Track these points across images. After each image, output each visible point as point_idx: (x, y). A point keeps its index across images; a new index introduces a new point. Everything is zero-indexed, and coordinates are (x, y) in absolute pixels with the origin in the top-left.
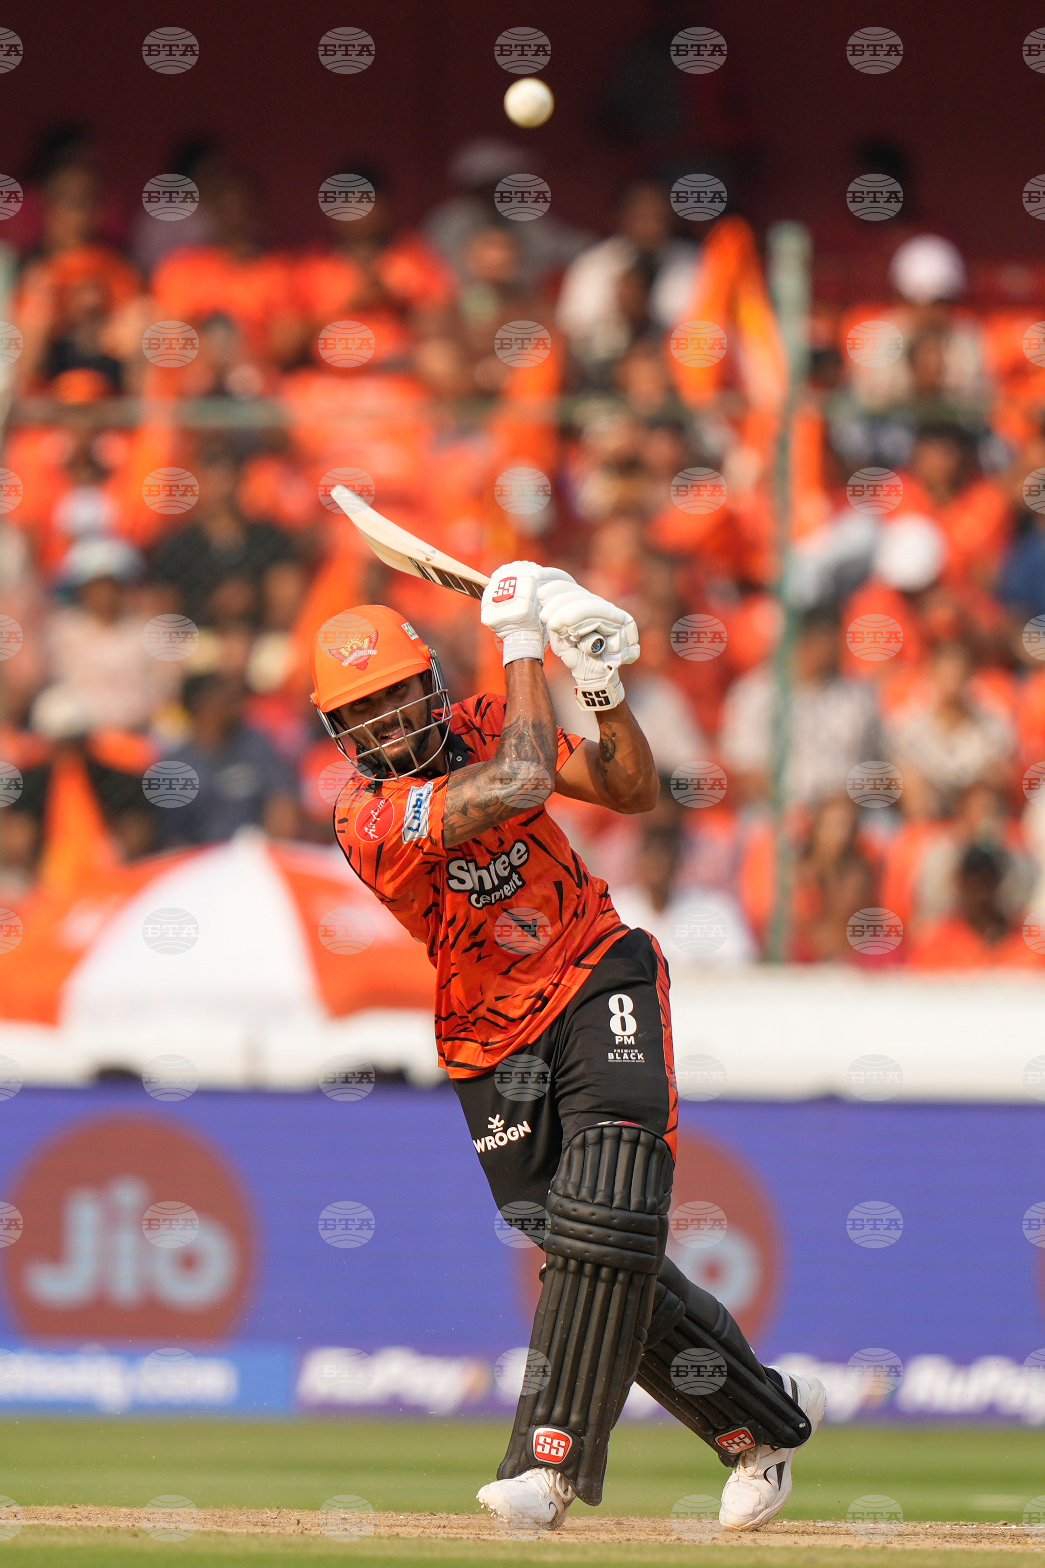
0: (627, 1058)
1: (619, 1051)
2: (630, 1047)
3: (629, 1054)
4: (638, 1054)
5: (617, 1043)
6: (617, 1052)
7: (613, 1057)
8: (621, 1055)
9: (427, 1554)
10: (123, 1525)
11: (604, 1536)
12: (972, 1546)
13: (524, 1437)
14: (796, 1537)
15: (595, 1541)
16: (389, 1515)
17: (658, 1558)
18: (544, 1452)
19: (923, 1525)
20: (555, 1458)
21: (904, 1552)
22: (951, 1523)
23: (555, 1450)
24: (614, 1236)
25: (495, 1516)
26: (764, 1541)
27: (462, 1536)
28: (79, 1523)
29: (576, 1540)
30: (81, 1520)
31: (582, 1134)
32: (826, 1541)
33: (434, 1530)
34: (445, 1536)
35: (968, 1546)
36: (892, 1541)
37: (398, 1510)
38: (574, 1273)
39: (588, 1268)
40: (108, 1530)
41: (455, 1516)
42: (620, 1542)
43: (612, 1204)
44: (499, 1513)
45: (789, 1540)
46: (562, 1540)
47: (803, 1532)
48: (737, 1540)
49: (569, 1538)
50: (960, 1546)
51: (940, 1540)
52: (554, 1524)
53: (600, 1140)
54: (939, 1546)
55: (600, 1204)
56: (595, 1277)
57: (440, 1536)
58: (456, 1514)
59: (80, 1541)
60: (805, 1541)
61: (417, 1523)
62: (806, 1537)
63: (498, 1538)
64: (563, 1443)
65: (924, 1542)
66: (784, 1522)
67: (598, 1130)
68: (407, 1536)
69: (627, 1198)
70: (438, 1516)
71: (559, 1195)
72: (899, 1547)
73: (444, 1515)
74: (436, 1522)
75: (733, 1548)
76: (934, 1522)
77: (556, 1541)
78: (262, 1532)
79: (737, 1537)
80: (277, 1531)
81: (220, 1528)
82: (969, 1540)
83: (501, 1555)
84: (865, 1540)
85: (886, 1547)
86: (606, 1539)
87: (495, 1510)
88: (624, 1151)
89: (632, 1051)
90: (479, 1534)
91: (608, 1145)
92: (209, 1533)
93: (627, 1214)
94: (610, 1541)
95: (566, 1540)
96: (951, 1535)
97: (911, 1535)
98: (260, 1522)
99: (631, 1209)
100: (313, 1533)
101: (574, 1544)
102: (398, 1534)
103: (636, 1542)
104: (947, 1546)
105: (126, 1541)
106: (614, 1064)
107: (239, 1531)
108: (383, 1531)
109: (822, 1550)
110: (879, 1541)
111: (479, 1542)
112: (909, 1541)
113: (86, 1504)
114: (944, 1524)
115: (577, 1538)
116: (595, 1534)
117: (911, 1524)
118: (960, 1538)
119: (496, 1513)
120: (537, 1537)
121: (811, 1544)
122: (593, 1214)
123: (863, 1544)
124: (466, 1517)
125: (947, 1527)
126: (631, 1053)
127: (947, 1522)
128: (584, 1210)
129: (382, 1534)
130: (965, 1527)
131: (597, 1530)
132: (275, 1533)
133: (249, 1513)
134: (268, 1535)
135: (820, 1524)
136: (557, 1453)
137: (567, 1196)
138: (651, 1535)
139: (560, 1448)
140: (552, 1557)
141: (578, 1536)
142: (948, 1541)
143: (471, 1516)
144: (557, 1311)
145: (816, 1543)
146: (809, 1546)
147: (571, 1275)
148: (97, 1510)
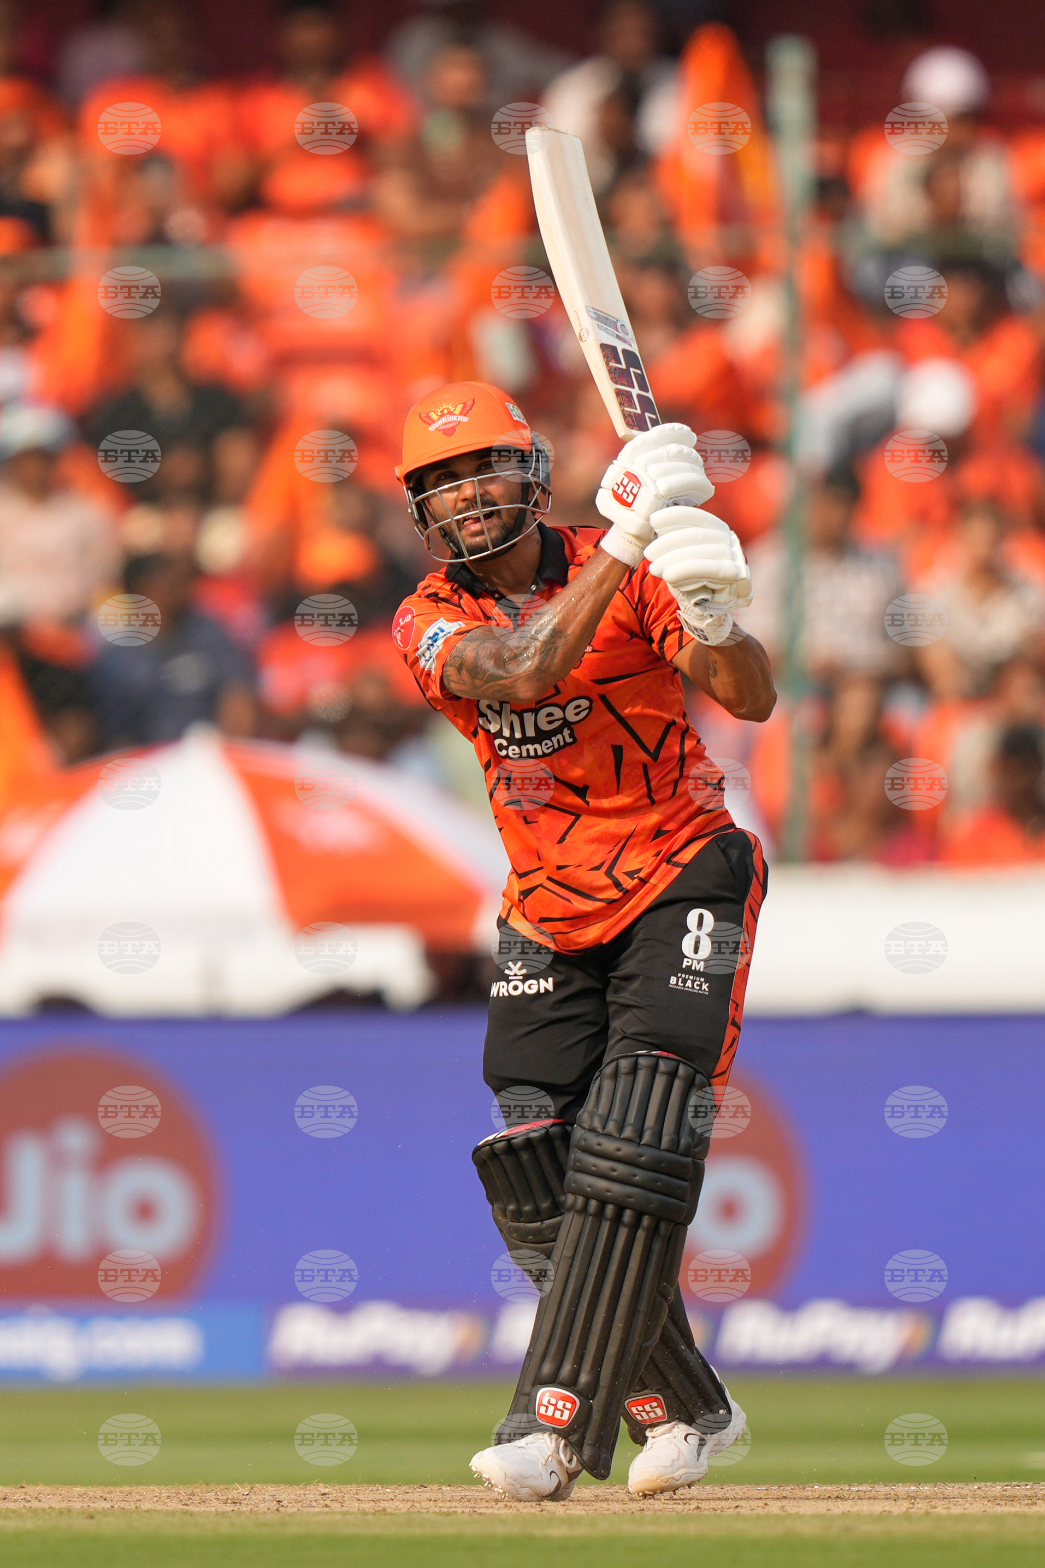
0: (690, 986)
1: (683, 976)
2: (697, 973)
3: (693, 982)
4: (704, 984)
5: (684, 966)
6: (681, 977)
7: (675, 983)
8: (685, 981)
9: (417, 1531)
10: (77, 1505)
11: (616, 1507)
12: (1026, 1509)
13: (527, 1398)
14: (829, 1503)
15: (604, 1512)
16: (375, 1488)
17: (675, 1529)
18: (547, 1414)
19: (970, 1487)
20: (559, 1422)
21: (950, 1517)
22: (1002, 1484)
23: (560, 1412)
24: (640, 1175)
25: (490, 1485)
26: (793, 1509)
27: (456, 1510)
28: (28, 1505)
29: (583, 1512)
30: (30, 1501)
31: (615, 1063)
32: (865, 1507)
33: (424, 1504)
34: (437, 1510)
35: (1022, 1509)
36: (937, 1505)
37: (384, 1482)
38: (594, 1215)
39: (610, 1209)
40: (61, 1512)
41: (448, 1488)
42: (633, 1513)
43: (640, 1142)
44: (493, 1482)
45: (822, 1507)
46: (568, 1512)
47: (837, 1497)
48: (763, 1508)
49: (576, 1510)
50: (1012, 1509)
51: (989, 1504)
52: (556, 1495)
53: (634, 1070)
54: (990, 1510)
55: (628, 1140)
56: (617, 1220)
57: (431, 1511)
58: (450, 1486)
59: (29, 1524)
60: (839, 1508)
61: (406, 1497)
62: (839, 1503)
63: (496, 1512)
64: (569, 1405)
65: (972, 1506)
66: (815, 1487)
67: (633, 1059)
68: (394, 1512)
69: (659, 1134)
70: (429, 1488)
71: (584, 1128)
72: (944, 1512)
73: (435, 1487)
74: (427, 1495)
75: (759, 1517)
76: (983, 1484)
77: (562, 1512)
78: (233, 1510)
79: (762, 1505)
80: (249, 1509)
81: (185, 1507)
82: (1023, 1502)
83: (500, 1530)
84: (905, 1505)
85: (930, 1513)
86: (617, 1509)
87: (489, 1479)
88: (660, 1082)
89: (698, 979)
90: (475, 1507)
91: (642, 1075)
92: (173, 1513)
93: (656, 1152)
94: (622, 1511)
95: (572, 1512)
96: (1002, 1498)
97: (957, 1498)
98: (231, 1499)
99: (661, 1148)
100: (290, 1510)
101: (582, 1517)
102: (384, 1509)
103: (650, 1513)
104: (999, 1509)
105: (81, 1524)
106: (675, 991)
107: (207, 1509)
108: (368, 1506)
109: (859, 1516)
110: (922, 1506)
111: (476, 1517)
112: (955, 1505)
113: (36, 1484)
114: (995, 1485)
115: (585, 1510)
116: (604, 1505)
117: (957, 1486)
118: (1013, 1501)
119: (490, 1483)
120: (540, 1509)
121: (846, 1511)
122: (619, 1150)
123: (904, 1509)
124: (461, 1489)
125: (998, 1488)
126: (696, 981)
127: (998, 1483)
128: (609, 1146)
129: (367, 1509)
130: (1018, 1488)
131: (606, 1500)
132: (247, 1511)
133: (218, 1490)
134: (240, 1513)
135: (857, 1489)
136: (562, 1416)
137: (592, 1130)
138: (668, 1504)
139: (565, 1410)
140: (557, 1532)
141: (585, 1507)
142: (999, 1504)
143: (465, 1487)
144: (573, 1258)
145: (851, 1510)
146: (843, 1513)
147: (591, 1218)
148: (48, 1489)
